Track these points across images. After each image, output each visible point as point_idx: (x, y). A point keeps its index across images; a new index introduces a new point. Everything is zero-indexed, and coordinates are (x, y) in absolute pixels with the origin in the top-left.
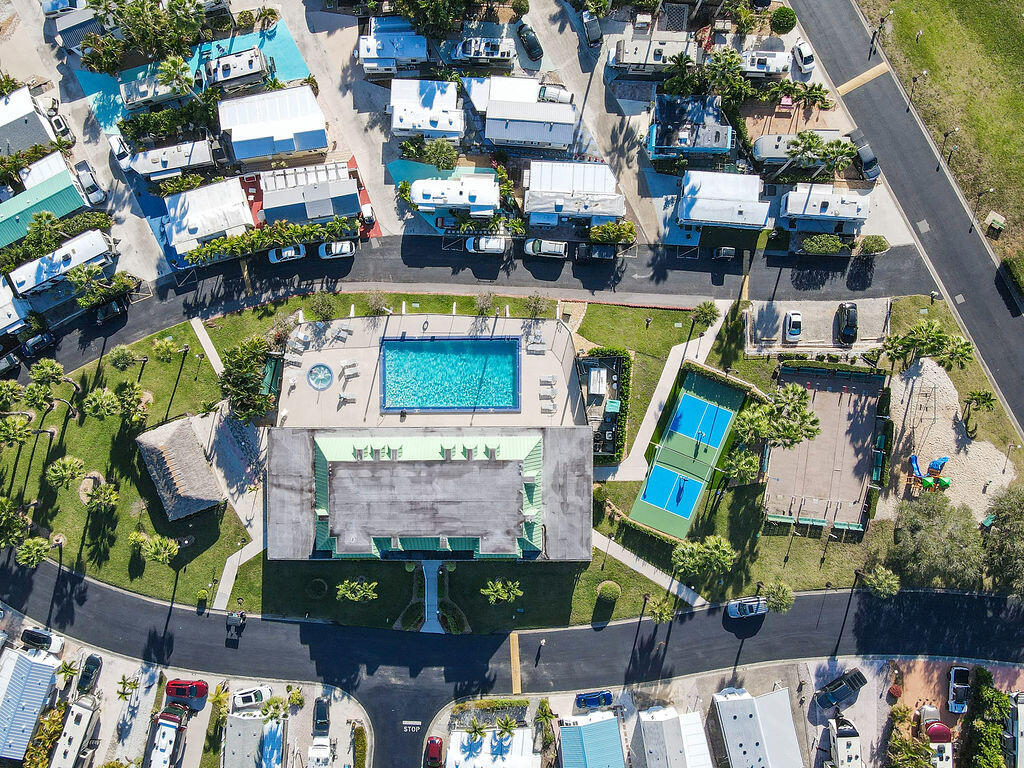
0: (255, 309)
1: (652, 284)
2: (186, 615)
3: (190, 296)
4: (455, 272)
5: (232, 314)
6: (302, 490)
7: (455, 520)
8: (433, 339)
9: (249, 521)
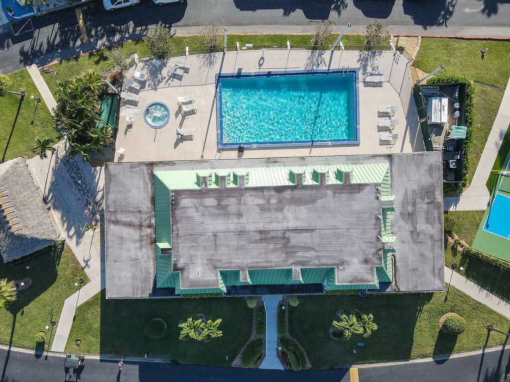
0: (91, 55)
1: (484, 17)
2: (24, 358)
3: (27, 45)
4: (286, 13)
5: (69, 60)
6: (141, 226)
7: (309, 249)
8: (269, 74)
9: (86, 262)
